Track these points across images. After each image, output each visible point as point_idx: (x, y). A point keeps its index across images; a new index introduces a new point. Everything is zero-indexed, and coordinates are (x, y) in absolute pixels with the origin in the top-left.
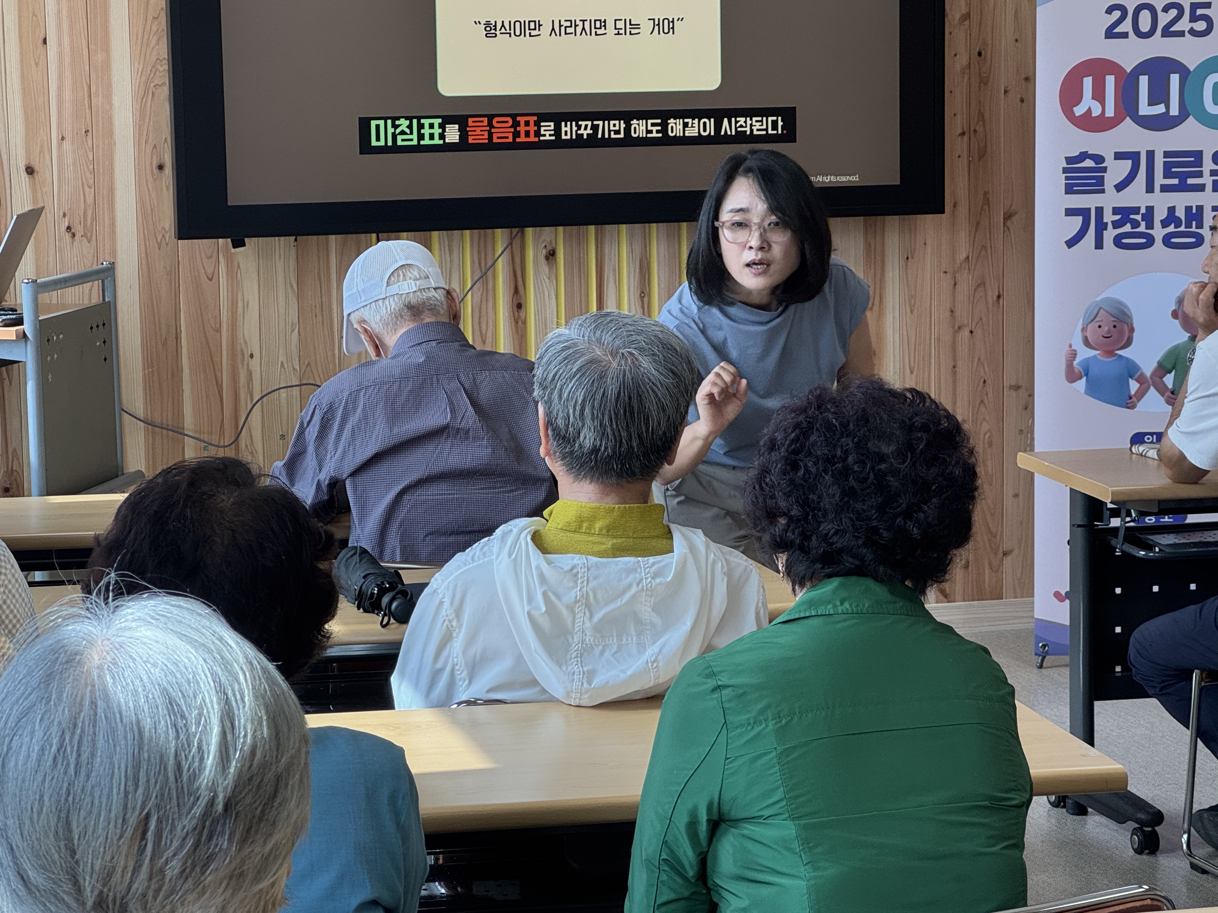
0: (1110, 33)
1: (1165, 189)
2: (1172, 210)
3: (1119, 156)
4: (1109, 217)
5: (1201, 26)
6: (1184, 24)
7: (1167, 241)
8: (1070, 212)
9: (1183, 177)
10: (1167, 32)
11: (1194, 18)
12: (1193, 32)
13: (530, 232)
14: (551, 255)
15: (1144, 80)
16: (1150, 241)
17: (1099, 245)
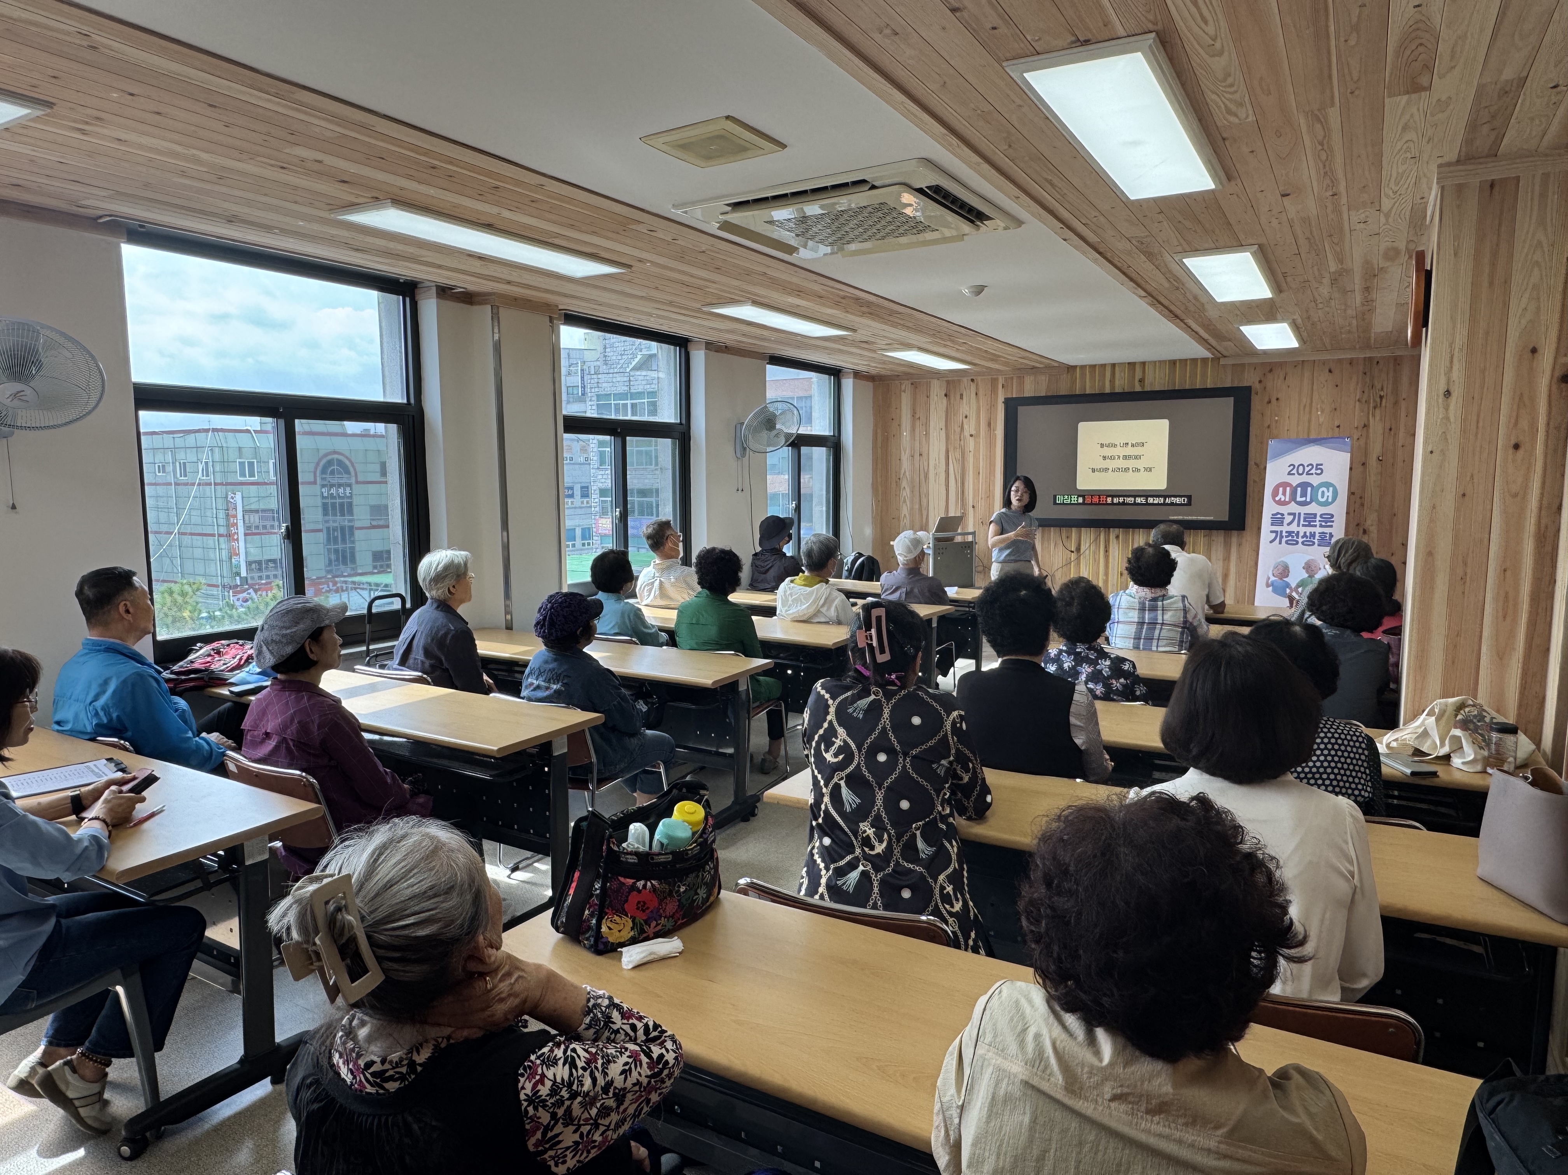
0: (1289, 474)
1: (1303, 525)
2: (1305, 533)
3: (1289, 514)
4: (1284, 534)
5: (1319, 472)
6: (1313, 471)
7: (1303, 543)
8: (1272, 532)
9: (1310, 522)
10: (1308, 474)
11: (1317, 469)
12: (1317, 474)
13: (1111, 529)
14: (1117, 537)
15: (1299, 489)
16: (1297, 543)
17: (1280, 543)
